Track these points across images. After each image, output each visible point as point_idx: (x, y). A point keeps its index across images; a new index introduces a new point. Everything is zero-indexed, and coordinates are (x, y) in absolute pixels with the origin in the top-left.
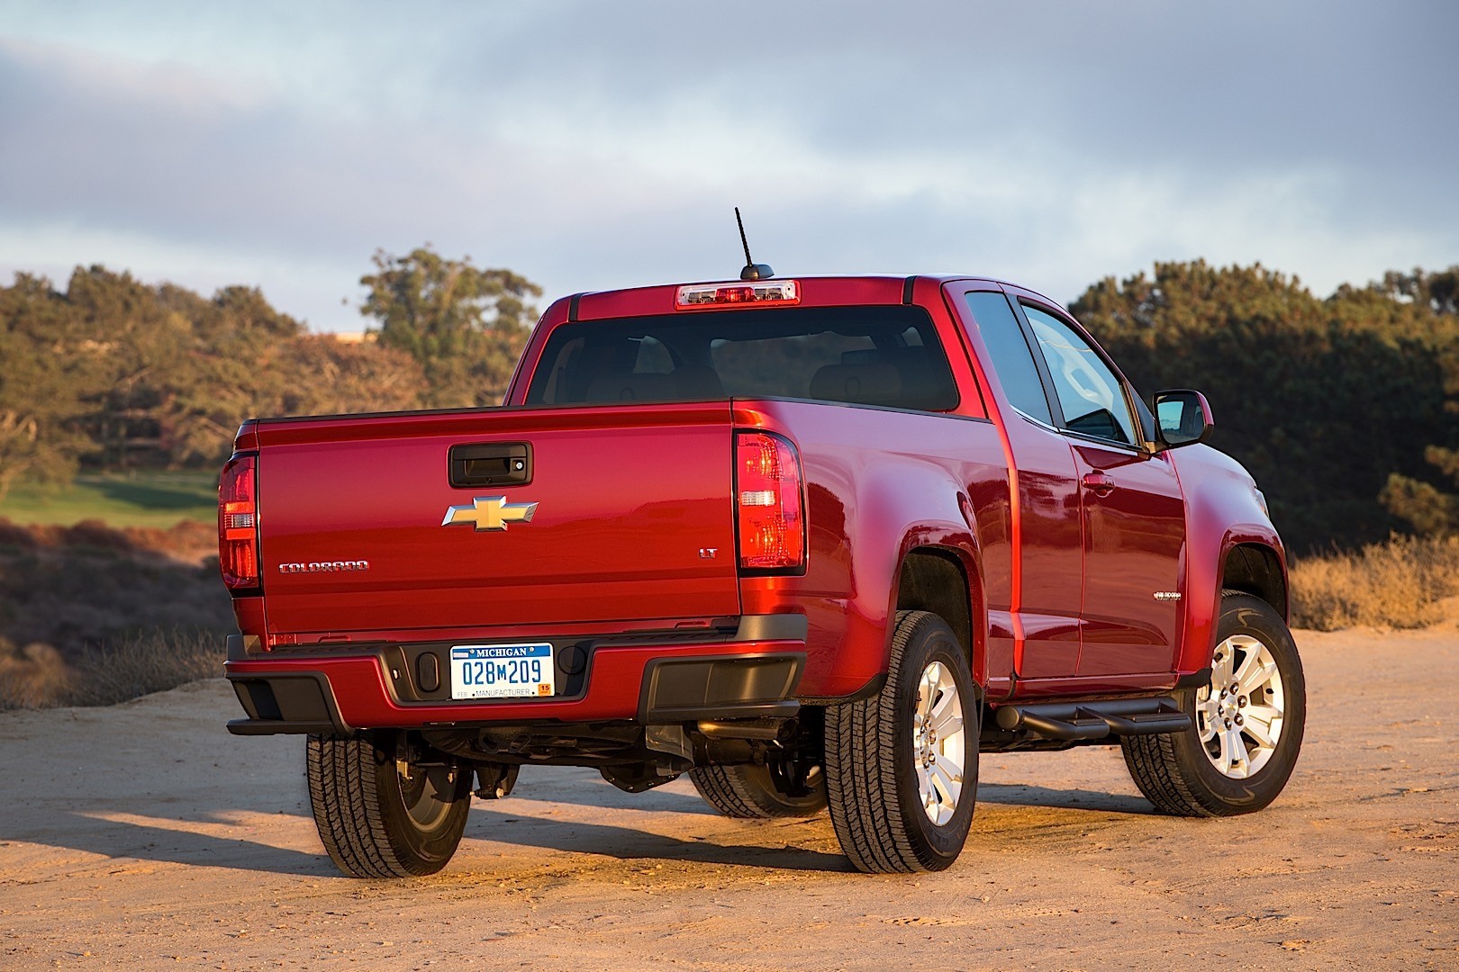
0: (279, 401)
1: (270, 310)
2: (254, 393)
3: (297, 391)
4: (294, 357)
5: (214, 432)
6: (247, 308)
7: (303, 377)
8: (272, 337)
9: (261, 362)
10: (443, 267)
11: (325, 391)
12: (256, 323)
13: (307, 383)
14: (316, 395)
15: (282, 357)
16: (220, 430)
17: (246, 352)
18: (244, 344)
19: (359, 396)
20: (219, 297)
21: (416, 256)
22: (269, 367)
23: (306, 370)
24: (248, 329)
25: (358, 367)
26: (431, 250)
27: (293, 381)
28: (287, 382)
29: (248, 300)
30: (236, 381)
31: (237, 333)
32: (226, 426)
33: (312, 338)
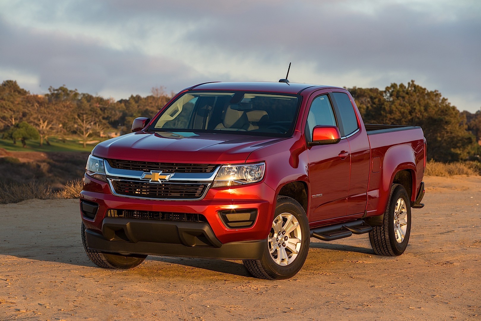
0: (21, 114)
1: (19, 87)
2: (14, 111)
3: (27, 111)
4: (25, 101)
5: (2, 122)
6: (12, 87)
7: (28, 107)
8: (19, 95)
9: (16, 102)
10: (68, 92)
11: (34, 111)
12: (15, 91)
13: (29, 109)
14: (32, 112)
15: (22, 101)
16: (4, 121)
17: (12, 99)
18: (11, 97)
19: (44, 113)
20: (4, 83)
21: (61, 89)
22: (18, 104)
23: (29, 105)
24: (12, 93)
25: (44, 105)
26: (65, 87)
27: (25, 108)
28: (23, 108)
29: (12, 84)
30: (9, 108)
31: (9, 94)
32: (6, 121)
33: (31, 96)
